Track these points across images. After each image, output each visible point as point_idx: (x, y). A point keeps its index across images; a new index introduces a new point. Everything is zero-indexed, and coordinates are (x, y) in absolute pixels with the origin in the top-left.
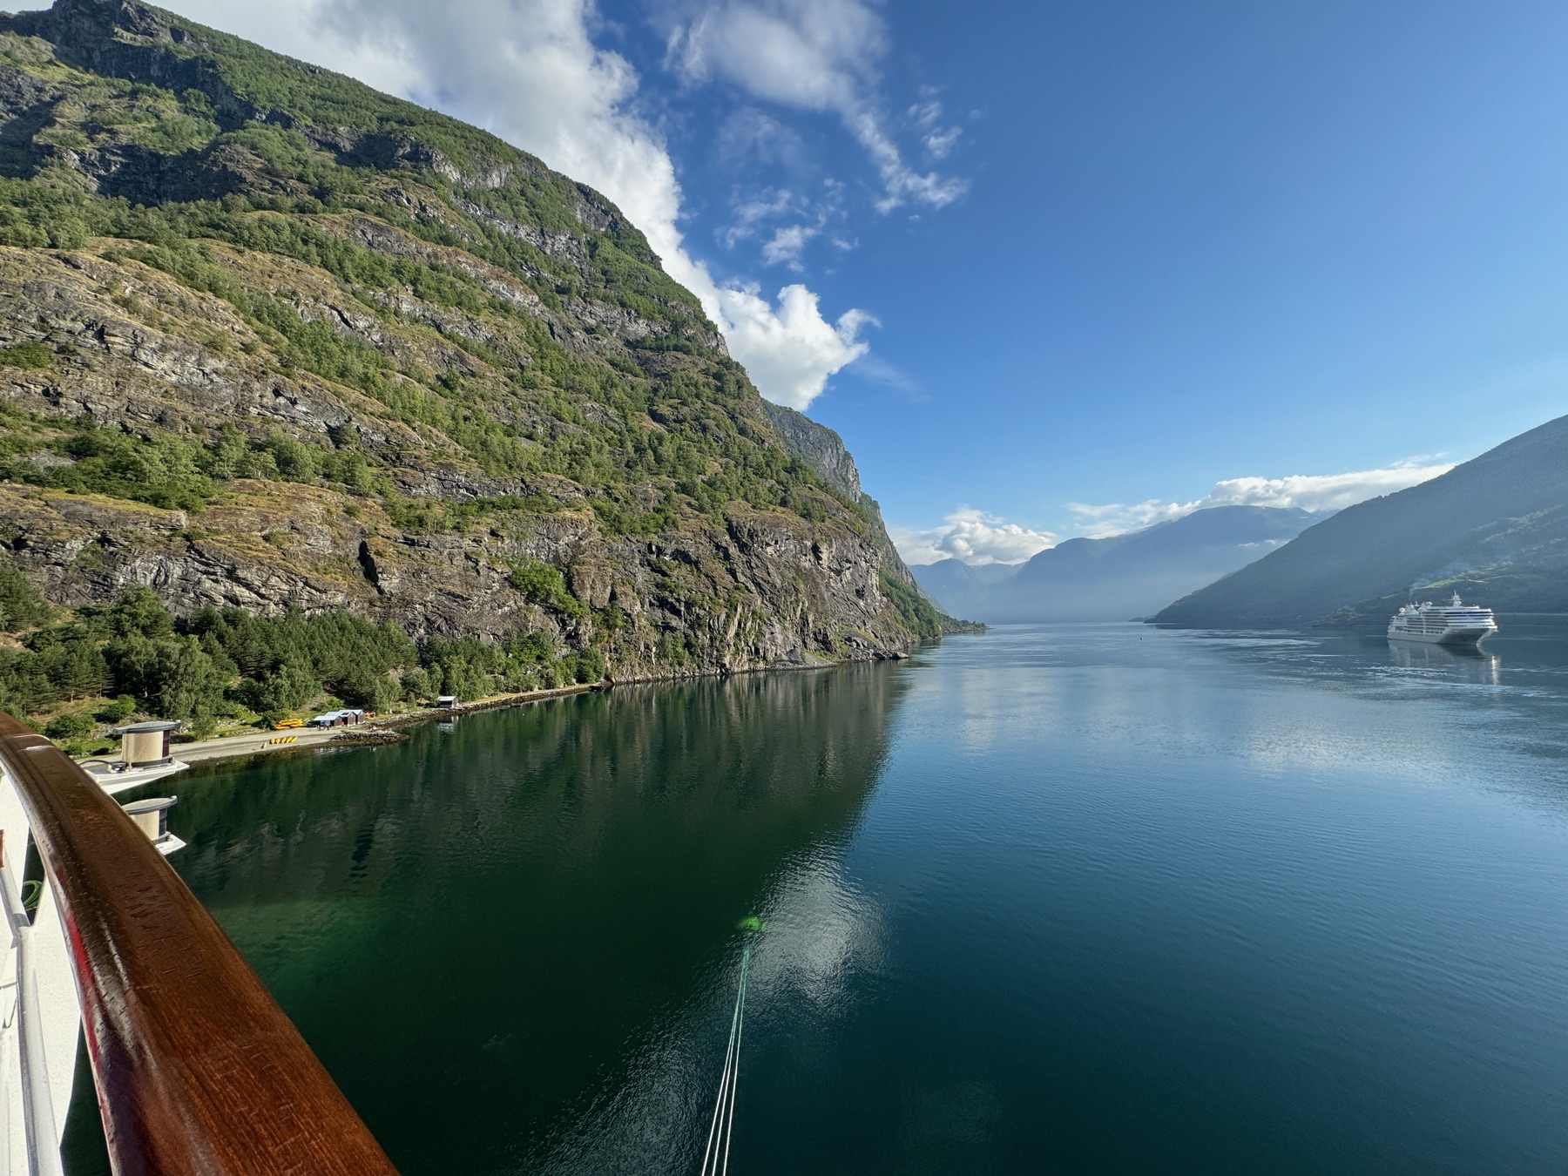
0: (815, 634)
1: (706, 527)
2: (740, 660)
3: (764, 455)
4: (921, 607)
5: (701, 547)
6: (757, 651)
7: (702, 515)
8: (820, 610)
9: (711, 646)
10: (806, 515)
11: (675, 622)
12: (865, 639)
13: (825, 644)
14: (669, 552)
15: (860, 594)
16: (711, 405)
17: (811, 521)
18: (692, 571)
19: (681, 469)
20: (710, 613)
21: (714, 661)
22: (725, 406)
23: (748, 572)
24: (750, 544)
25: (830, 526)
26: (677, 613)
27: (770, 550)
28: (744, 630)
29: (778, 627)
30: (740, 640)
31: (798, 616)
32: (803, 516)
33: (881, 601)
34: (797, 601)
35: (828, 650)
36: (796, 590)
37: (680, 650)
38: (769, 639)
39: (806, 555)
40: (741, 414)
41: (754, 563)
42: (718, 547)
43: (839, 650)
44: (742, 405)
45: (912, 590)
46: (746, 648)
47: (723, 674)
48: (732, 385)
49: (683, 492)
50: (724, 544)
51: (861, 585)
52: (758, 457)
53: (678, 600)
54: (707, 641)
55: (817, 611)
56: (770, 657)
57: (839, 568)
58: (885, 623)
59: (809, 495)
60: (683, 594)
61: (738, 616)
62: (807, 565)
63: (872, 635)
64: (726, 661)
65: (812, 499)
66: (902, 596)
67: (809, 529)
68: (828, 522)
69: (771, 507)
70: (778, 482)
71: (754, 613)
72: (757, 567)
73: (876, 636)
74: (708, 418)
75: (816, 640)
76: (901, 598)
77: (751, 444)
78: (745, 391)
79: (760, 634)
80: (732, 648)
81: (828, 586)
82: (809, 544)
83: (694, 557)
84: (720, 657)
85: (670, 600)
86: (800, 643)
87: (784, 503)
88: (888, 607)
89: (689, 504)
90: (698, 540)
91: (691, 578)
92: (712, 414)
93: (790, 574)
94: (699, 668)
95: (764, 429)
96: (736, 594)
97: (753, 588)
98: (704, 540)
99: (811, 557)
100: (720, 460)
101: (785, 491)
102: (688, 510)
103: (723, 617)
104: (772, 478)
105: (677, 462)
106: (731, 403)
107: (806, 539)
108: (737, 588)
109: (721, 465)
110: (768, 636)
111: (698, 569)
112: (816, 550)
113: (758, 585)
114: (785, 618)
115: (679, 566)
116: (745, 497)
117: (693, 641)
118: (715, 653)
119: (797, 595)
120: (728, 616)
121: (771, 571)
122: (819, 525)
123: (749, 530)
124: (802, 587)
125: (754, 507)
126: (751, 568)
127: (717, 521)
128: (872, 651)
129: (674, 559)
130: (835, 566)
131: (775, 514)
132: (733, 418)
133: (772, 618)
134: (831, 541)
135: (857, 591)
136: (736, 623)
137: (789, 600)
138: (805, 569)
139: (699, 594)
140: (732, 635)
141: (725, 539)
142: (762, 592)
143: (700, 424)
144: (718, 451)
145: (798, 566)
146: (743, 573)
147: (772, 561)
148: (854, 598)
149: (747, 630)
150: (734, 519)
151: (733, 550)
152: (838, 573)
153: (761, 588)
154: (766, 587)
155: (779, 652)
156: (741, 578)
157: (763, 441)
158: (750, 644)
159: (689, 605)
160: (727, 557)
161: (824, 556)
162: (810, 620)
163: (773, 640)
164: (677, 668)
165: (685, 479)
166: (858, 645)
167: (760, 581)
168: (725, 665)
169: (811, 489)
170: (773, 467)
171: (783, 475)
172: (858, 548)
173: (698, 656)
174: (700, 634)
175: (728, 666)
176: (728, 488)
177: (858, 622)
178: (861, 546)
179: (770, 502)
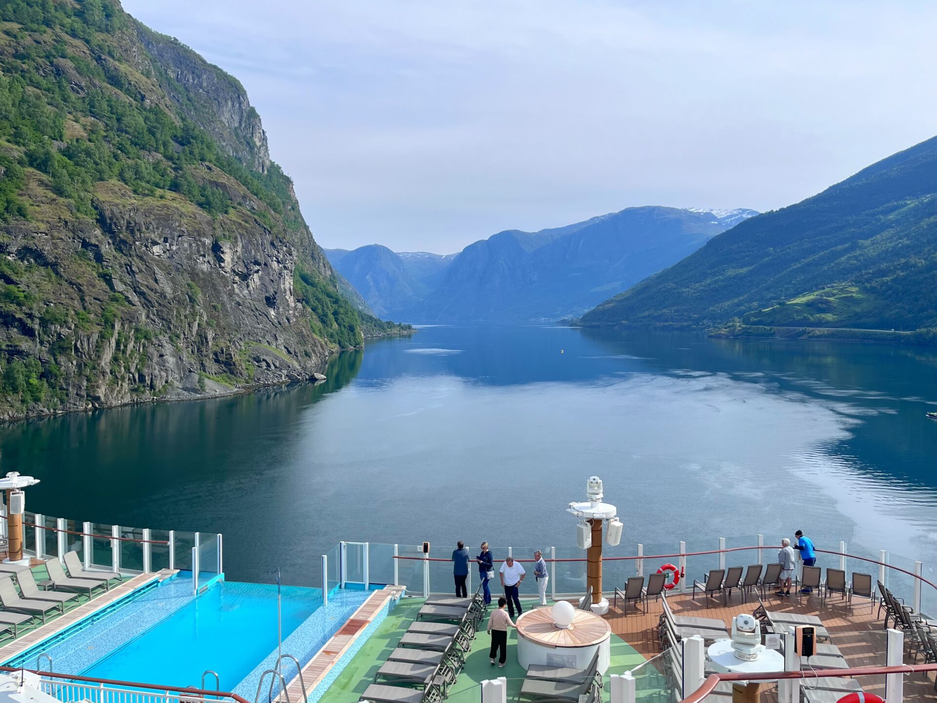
0: (216, 354)
1: (67, 216)
2: (119, 392)
3: (146, 119)
4: (342, 310)
5: (61, 245)
6: (142, 378)
7: (61, 200)
8: (222, 323)
9: (80, 374)
10: (205, 205)
11: (25, 344)
12: (277, 358)
13: (228, 366)
14: (14, 249)
15: (270, 302)
16: (67, 38)
17: (210, 212)
18: (50, 276)
19: (26, 130)
20: (76, 333)
21: (84, 393)
22: (87, 42)
23: (128, 279)
24: (130, 240)
25: (234, 218)
26: (28, 332)
27: (156, 249)
28: (124, 352)
29: (168, 349)
30: (119, 366)
31: (194, 333)
32: (200, 205)
33: (295, 308)
34: (194, 314)
35: (232, 373)
36: (192, 300)
37: (34, 381)
38: (158, 364)
39: (204, 256)
40: (110, 54)
41: (136, 264)
42: (85, 244)
43: (245, 372)
44: (111, 41)
45: (331, 289)
46: (127, 376)
47: (96, 409)
48: (97, 12)
49: (31, 165)
50: (93, 241)
51: (272, 291)
52: (137, 120)
53: (30, 316)
54: (73, 368)
55: (218, 325)
56: (159, 384)
57: (245, 271)
58: (300, 334)
59: (207, 177)
60: (38, 308)
61: (116, 335)
62: (205, 267)
63: (284, 350)
64: (101, 392)
65: (211, 182)
66: (320, 296)
67: (208, 223)
68: (233, 214)
69: (159, 192)
70: (166, 157)
71: (137, 330)
72: (141, 271)
73: (289, 352)
74: (64, 57)
75: (217, 361)
76: (318, 299)
77: (125, 99)
78: (116, 22)
79: (145, 358)
80: (109, 376)
81: (231, 294)
82: (208, 241)
83: (51, 259)
84: (92, 387)
85: (18, 316)
86: (197, 366)
87: (175, 187)
88: (303, 315)
89: (42, 183)
90: (56, 234)
91: (48, 287)
92: (69, 51)
93: (184, 279)
94: (62, 402)
95: (144, 79)
96: (113, 307)
97: (135, 298)
98: (64, 234)
99: (210, 258)
100: (82, 120)
101: (175, 169)
102: (40, 191)
103: (95, 337)
104: (157, 150)
105: (19, 121)
106: (98, 38)
107: (205, 235)
108: (114, 299)
109: (84, 127)
110: (156, 359)
111: (57, 273)
112: (216, 249)
113: (141, 294)
114: (178, 337)
115: (29, 268)
116: (122, 177)
117: (53, 368)
118: (85, 383)
119: (193, 307)
120: (102, 336)
121: (159, 277)
122: (220, 217)
123: (129, 223)
124: (200, 297)
125: (135, 192)
126: (132, 273)
127: (82, 208)
128: (285, 372)
129: (22, 260)
130: (241, 269)
131: (163, 202)
132: (99, 59)
133: (161, 337)
134: (236, 238)
135: (268, 299)
136: (113, 344)
137: (182, 312)
138: (203, 273)
139: (61, 306)
140: (108, 360)
141: (96, 234)
142: (147, 303)
143: (51, 63)
144: (79, 105)
145: (193, 269)
146: (121, 280)
147: (159, 263)
148: (262, 306)
149: (128, 352)
150: (106, 207)
151: (106, 249)
152: (245, 277)
153: (146, 298)
154: (152, 296)
155: (170, 379)
156: (119, 286)
157: (143, 98)
158: (133, 370)
159: (44, 323)
160: (99, 258)
161: (227, 257)
162: (210, 337)
163: (162, 364)
164: (31, 403)
165: (32, 147)
166: (268, 365)
167: (144, 289)
168: (98, 398)
169: (210, 169)
170: (158, 136)
171: (173, 146)
172: (268, 246)
173: (61, 389)
174: (62, 359)
175: (102, 399)
176: (96, 163)
177: (269, 337)
178: (272, 244)
179: (157, 186)
